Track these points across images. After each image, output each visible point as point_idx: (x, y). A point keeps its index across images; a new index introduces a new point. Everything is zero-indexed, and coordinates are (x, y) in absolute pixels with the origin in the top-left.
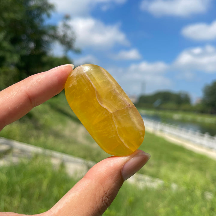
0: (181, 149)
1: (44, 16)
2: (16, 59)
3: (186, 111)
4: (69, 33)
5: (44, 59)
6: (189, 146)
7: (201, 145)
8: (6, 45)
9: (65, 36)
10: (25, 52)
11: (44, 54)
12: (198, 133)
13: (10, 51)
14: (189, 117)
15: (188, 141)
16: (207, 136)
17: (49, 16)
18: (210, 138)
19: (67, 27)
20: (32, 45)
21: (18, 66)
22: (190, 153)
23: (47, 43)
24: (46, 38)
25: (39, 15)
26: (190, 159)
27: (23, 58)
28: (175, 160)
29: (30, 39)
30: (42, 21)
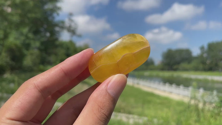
0: (152, 95)
1: (55, 15)
2: (38, 44)
3: (151, 69)
4: (73, 24)
5: (57, 43)
6: (157, 92)
7: (165, 91)
8: (31, 35)
9: (70, 27)
10: (44, 39)
11: (57, 39)
12: (161, 83)
13: (34, 39)
14: (155, 73)
15: (156, 89)
16: (167, 85)
17: (58, 14)
18: (170, 86)
19: (71, 20)
20: (48, 34)
21: (39, 49)
22: (158, 97)
23: (58, 32)
24: (57, 29)
25: (51, 15)
26: (158, 101)
27: (42, 43)
28: (149, 102)
29: (46, 30)
30: (53, 18)
